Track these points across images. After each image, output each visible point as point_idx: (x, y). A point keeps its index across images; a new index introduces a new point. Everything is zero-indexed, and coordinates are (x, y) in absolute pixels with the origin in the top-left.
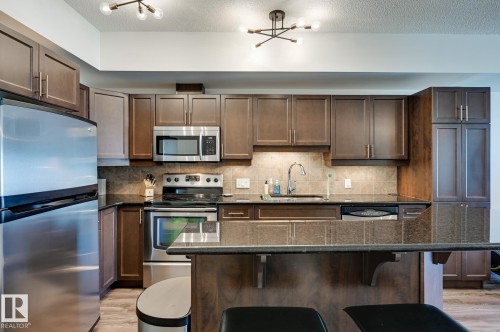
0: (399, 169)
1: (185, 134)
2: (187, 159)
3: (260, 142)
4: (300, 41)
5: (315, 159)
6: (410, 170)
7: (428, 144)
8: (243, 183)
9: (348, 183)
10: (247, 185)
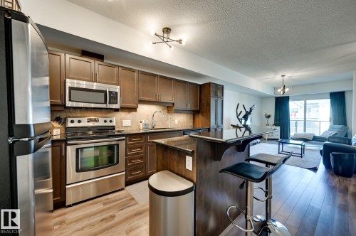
0: (194, 115)
1: (94, 88)
2: (93, 105)
3: (142, 98)
4: (173, 47)
5: (164, 110)
6: (200, 115)
7: (209, 105)
8: (127, 123)
9: (176, 122)
10: (130, 124)
